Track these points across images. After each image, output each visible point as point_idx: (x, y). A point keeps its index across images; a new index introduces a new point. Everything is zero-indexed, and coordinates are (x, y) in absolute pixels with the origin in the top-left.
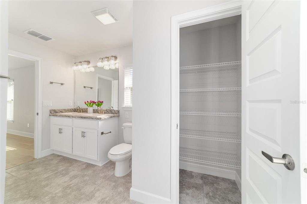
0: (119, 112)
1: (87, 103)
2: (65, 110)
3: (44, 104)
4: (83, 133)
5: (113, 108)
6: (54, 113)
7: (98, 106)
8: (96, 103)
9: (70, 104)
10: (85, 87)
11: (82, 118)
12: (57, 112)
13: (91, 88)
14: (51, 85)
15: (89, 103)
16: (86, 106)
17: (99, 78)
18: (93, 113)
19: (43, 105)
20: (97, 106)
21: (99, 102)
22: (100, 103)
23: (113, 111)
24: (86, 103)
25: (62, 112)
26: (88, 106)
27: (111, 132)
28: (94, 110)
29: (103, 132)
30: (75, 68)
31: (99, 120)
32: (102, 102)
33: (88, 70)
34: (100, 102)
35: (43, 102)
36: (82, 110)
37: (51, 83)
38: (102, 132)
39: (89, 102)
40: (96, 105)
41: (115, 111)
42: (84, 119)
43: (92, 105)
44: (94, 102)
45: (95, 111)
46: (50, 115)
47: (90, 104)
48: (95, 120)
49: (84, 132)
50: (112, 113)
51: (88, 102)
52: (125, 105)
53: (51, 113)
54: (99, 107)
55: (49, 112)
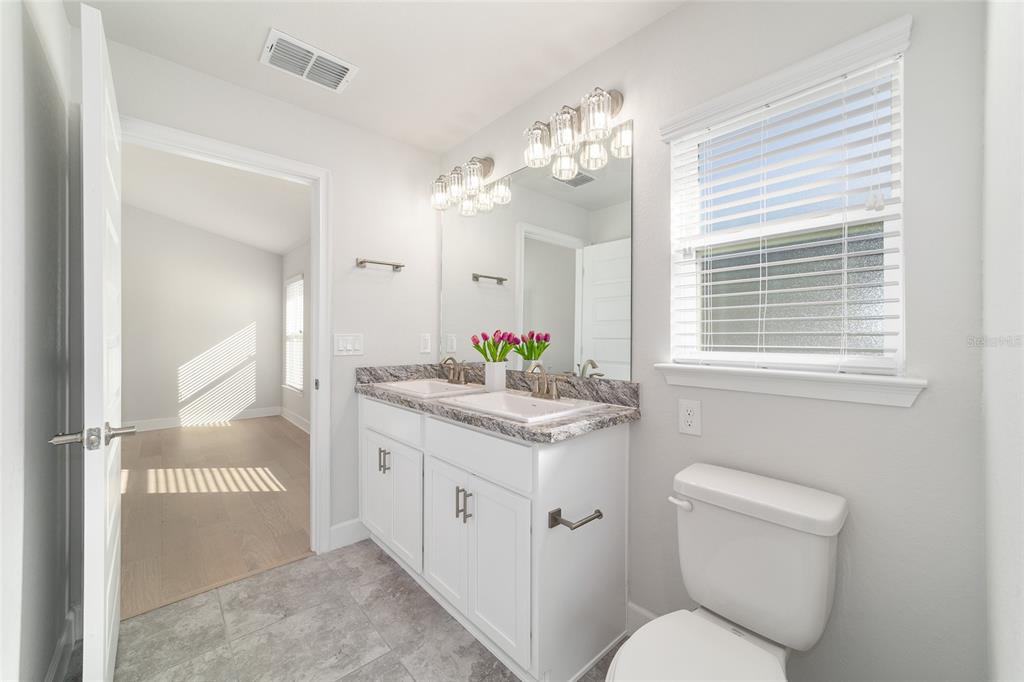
0: (635, 392)
1: (481, 344)
2: (406, 368)
3: (336, 347)
4: (461, 495)
5: (594, 367)
6: (369, 380)
7: (528, 358)
8: (518, 343)
9: (425, 348)
10: (476, 278)
11: (458, 419)
12: (378, 379)
13: (500, 281)
14: (360, 270)
15: (491, 340)
16: (476, 357)
17: (529, 241)
18: (507, 387)
19: (332, 350)
20: (520, 357)
21: (533, 336)
22: (536, 344)
23: (603, 387)
24: (476, 342)
25: (397, 378)
26: (486, 356)
27: (599, 515)
28: (509, 374)
29: (559, 512)
30: (440, 198)
31: (537, 445)
32: (546, 338)
33: (486, 201)
34: (538, 338)
35: (332, 337)
36: (462, 373)
37: (361, 264)
38: (553, 508)
39: (491, 336)
40: (520, 351)
41: (612, 388)
42: (466, 424)
43: (504, 351)
44: (511, 340)
45: (515, 381)
46: (356, 390)
47: (496, 345)
48: (518, 438)
49: (466, 496)
50: (598, 398)
51: (485, 337)
52: (674, 355)
53: (359, 379)
54: (534, 363)
55: (355, 379)
